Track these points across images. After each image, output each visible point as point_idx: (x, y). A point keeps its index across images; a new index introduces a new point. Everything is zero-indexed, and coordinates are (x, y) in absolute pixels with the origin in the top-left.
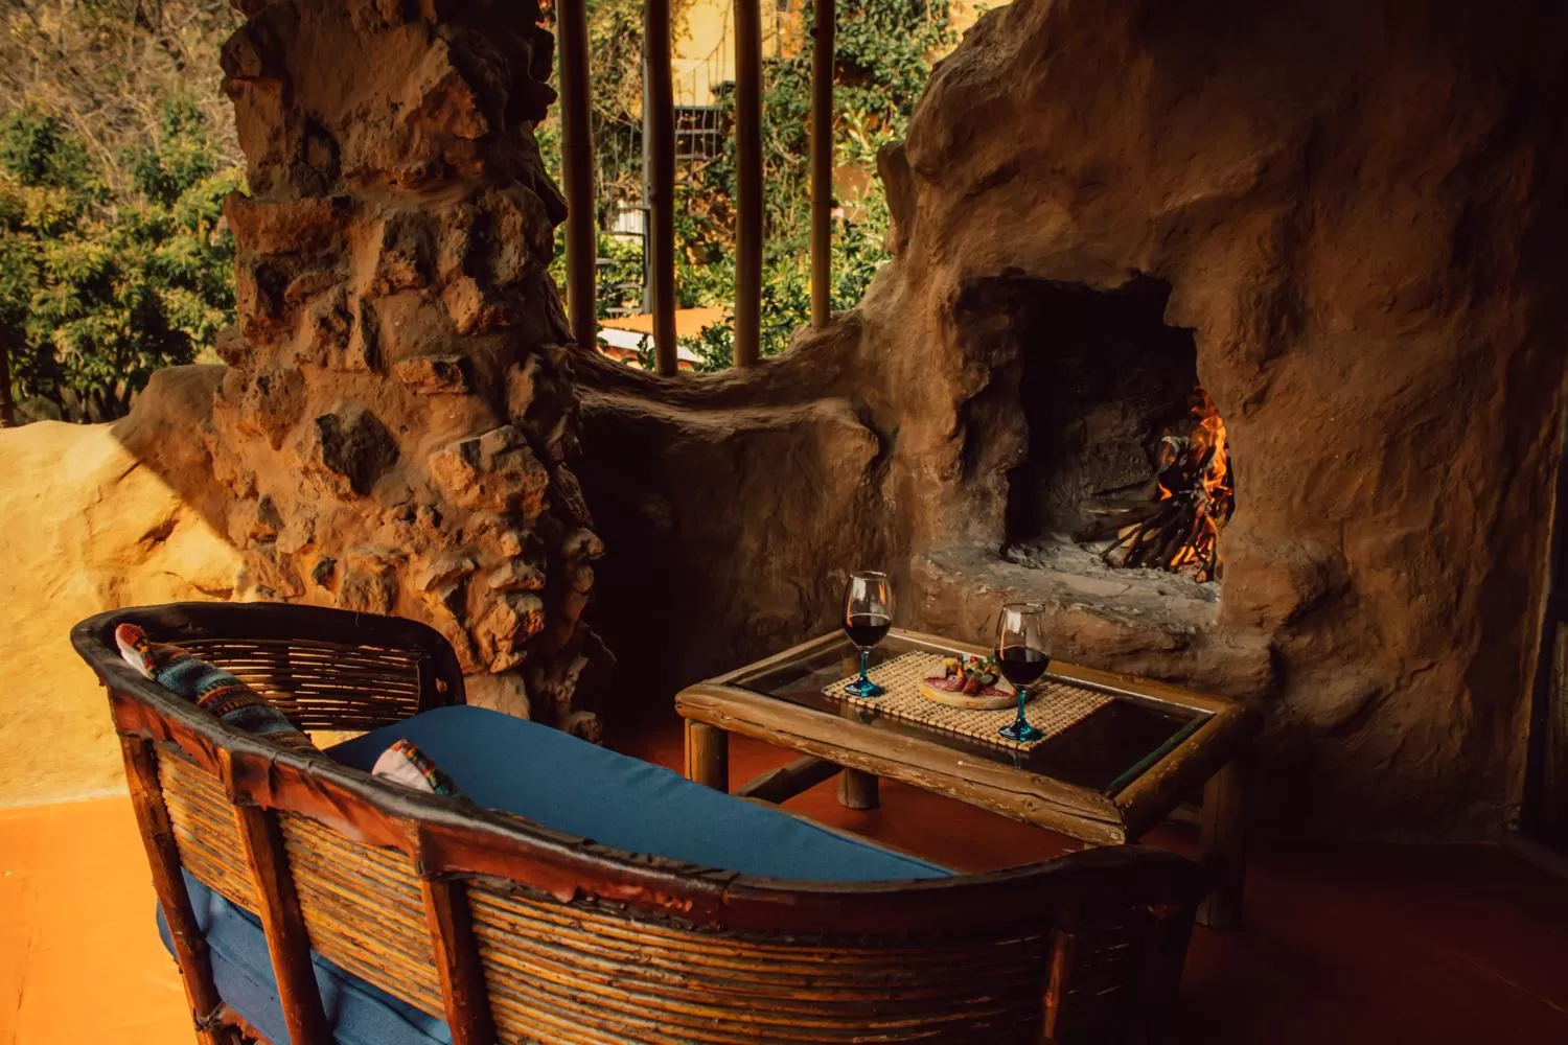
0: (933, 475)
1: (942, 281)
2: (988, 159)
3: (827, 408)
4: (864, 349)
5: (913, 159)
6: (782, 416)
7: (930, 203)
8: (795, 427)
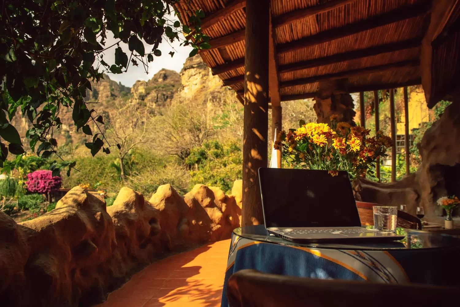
0: (427, 201)
1: (427, 166)
2: (432, 145)
3: (408, 189)
4: (416, 179)
5: (422, 145)
6: (399, 190)
7: (425, 152)
8: (402, 192)
